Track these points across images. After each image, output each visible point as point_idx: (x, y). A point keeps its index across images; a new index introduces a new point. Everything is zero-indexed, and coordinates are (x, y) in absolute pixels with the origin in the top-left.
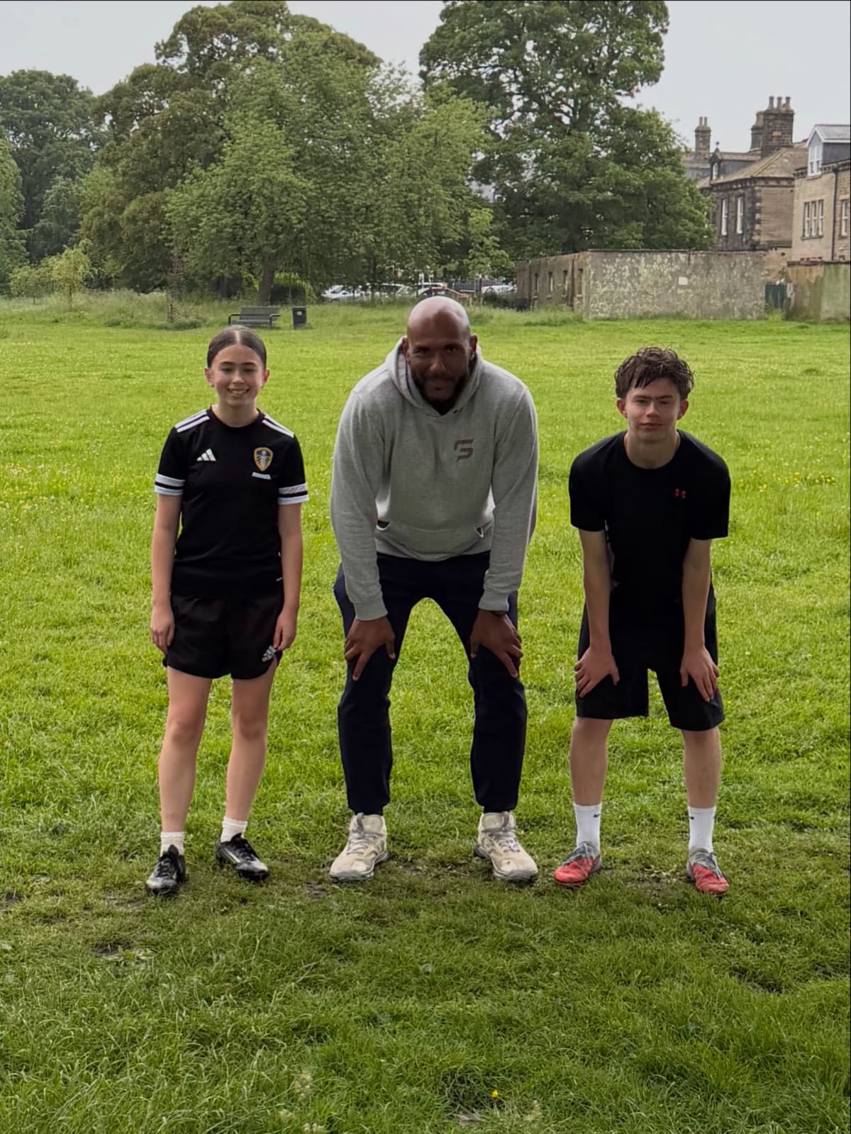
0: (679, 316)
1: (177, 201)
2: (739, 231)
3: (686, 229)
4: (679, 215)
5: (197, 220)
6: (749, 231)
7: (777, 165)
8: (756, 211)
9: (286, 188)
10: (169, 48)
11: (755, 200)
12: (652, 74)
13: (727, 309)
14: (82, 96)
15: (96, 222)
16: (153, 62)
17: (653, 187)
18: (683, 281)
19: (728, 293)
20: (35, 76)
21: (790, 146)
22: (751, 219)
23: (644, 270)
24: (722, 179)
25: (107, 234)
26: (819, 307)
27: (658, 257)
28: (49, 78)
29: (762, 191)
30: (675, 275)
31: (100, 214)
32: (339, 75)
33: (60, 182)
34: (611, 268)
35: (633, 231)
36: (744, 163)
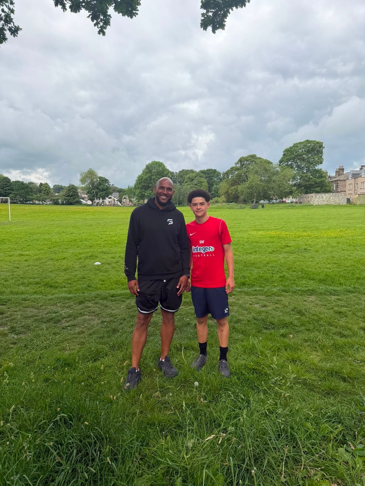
1: (240, 188)
2: (335, 189)
3: (328, 188)
4: (326, 186)
5: (243, 191)
6: (336, 189)
7: (341, 178)
8: (337, 186)
9: (259, 185)
10: (237, 163)
11: (338, 184)
12: (321, 163)
13: (340, 203)
14: (217, 172)
15: (225, 191)
16: (234, 166)
17: (322, 182)
20: (210, 170)
21: (344, 174)
22: (337, 187)
24: (331, 180)
25: (227, 193)
26: (357, 202)
27: (327, 194)
28: (212, 170)
29: (339, 182)
30: (330, 197)
31: (225, 190)
32: (267, 166)
33: (215, 186)
34: (318, 196)
35: (318, 189)
36: (335, 177)
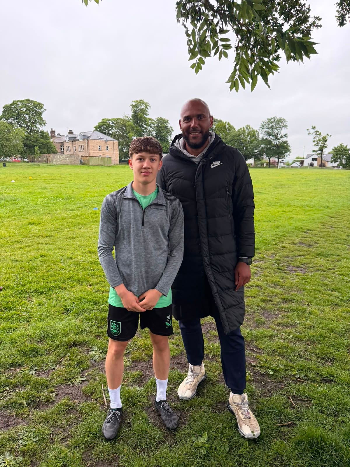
0: (67, 164)
3: (53, 150)
13: (75, 163)
18: (67, 159)
19: (75, 161)
21: (55, 137)
23: (61, 157)
26: (89, 163)
30: (66, 158)
34: (56, 157)
